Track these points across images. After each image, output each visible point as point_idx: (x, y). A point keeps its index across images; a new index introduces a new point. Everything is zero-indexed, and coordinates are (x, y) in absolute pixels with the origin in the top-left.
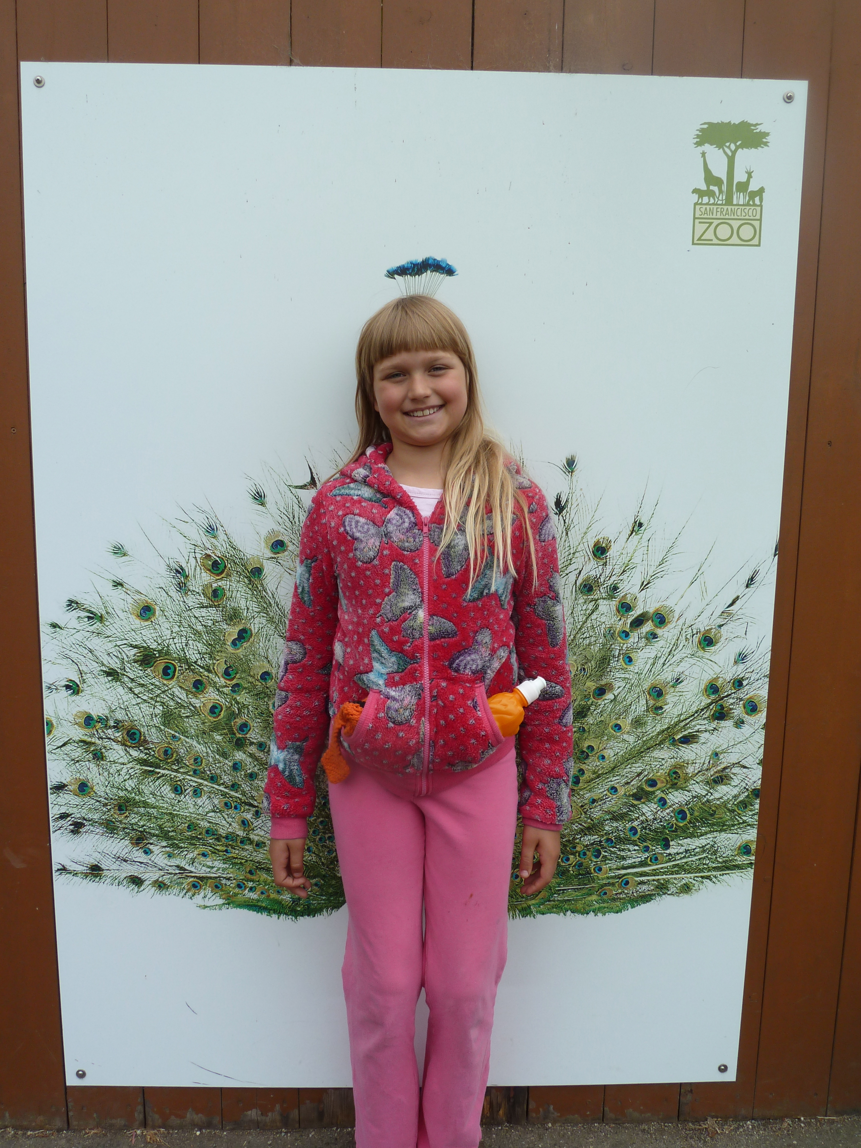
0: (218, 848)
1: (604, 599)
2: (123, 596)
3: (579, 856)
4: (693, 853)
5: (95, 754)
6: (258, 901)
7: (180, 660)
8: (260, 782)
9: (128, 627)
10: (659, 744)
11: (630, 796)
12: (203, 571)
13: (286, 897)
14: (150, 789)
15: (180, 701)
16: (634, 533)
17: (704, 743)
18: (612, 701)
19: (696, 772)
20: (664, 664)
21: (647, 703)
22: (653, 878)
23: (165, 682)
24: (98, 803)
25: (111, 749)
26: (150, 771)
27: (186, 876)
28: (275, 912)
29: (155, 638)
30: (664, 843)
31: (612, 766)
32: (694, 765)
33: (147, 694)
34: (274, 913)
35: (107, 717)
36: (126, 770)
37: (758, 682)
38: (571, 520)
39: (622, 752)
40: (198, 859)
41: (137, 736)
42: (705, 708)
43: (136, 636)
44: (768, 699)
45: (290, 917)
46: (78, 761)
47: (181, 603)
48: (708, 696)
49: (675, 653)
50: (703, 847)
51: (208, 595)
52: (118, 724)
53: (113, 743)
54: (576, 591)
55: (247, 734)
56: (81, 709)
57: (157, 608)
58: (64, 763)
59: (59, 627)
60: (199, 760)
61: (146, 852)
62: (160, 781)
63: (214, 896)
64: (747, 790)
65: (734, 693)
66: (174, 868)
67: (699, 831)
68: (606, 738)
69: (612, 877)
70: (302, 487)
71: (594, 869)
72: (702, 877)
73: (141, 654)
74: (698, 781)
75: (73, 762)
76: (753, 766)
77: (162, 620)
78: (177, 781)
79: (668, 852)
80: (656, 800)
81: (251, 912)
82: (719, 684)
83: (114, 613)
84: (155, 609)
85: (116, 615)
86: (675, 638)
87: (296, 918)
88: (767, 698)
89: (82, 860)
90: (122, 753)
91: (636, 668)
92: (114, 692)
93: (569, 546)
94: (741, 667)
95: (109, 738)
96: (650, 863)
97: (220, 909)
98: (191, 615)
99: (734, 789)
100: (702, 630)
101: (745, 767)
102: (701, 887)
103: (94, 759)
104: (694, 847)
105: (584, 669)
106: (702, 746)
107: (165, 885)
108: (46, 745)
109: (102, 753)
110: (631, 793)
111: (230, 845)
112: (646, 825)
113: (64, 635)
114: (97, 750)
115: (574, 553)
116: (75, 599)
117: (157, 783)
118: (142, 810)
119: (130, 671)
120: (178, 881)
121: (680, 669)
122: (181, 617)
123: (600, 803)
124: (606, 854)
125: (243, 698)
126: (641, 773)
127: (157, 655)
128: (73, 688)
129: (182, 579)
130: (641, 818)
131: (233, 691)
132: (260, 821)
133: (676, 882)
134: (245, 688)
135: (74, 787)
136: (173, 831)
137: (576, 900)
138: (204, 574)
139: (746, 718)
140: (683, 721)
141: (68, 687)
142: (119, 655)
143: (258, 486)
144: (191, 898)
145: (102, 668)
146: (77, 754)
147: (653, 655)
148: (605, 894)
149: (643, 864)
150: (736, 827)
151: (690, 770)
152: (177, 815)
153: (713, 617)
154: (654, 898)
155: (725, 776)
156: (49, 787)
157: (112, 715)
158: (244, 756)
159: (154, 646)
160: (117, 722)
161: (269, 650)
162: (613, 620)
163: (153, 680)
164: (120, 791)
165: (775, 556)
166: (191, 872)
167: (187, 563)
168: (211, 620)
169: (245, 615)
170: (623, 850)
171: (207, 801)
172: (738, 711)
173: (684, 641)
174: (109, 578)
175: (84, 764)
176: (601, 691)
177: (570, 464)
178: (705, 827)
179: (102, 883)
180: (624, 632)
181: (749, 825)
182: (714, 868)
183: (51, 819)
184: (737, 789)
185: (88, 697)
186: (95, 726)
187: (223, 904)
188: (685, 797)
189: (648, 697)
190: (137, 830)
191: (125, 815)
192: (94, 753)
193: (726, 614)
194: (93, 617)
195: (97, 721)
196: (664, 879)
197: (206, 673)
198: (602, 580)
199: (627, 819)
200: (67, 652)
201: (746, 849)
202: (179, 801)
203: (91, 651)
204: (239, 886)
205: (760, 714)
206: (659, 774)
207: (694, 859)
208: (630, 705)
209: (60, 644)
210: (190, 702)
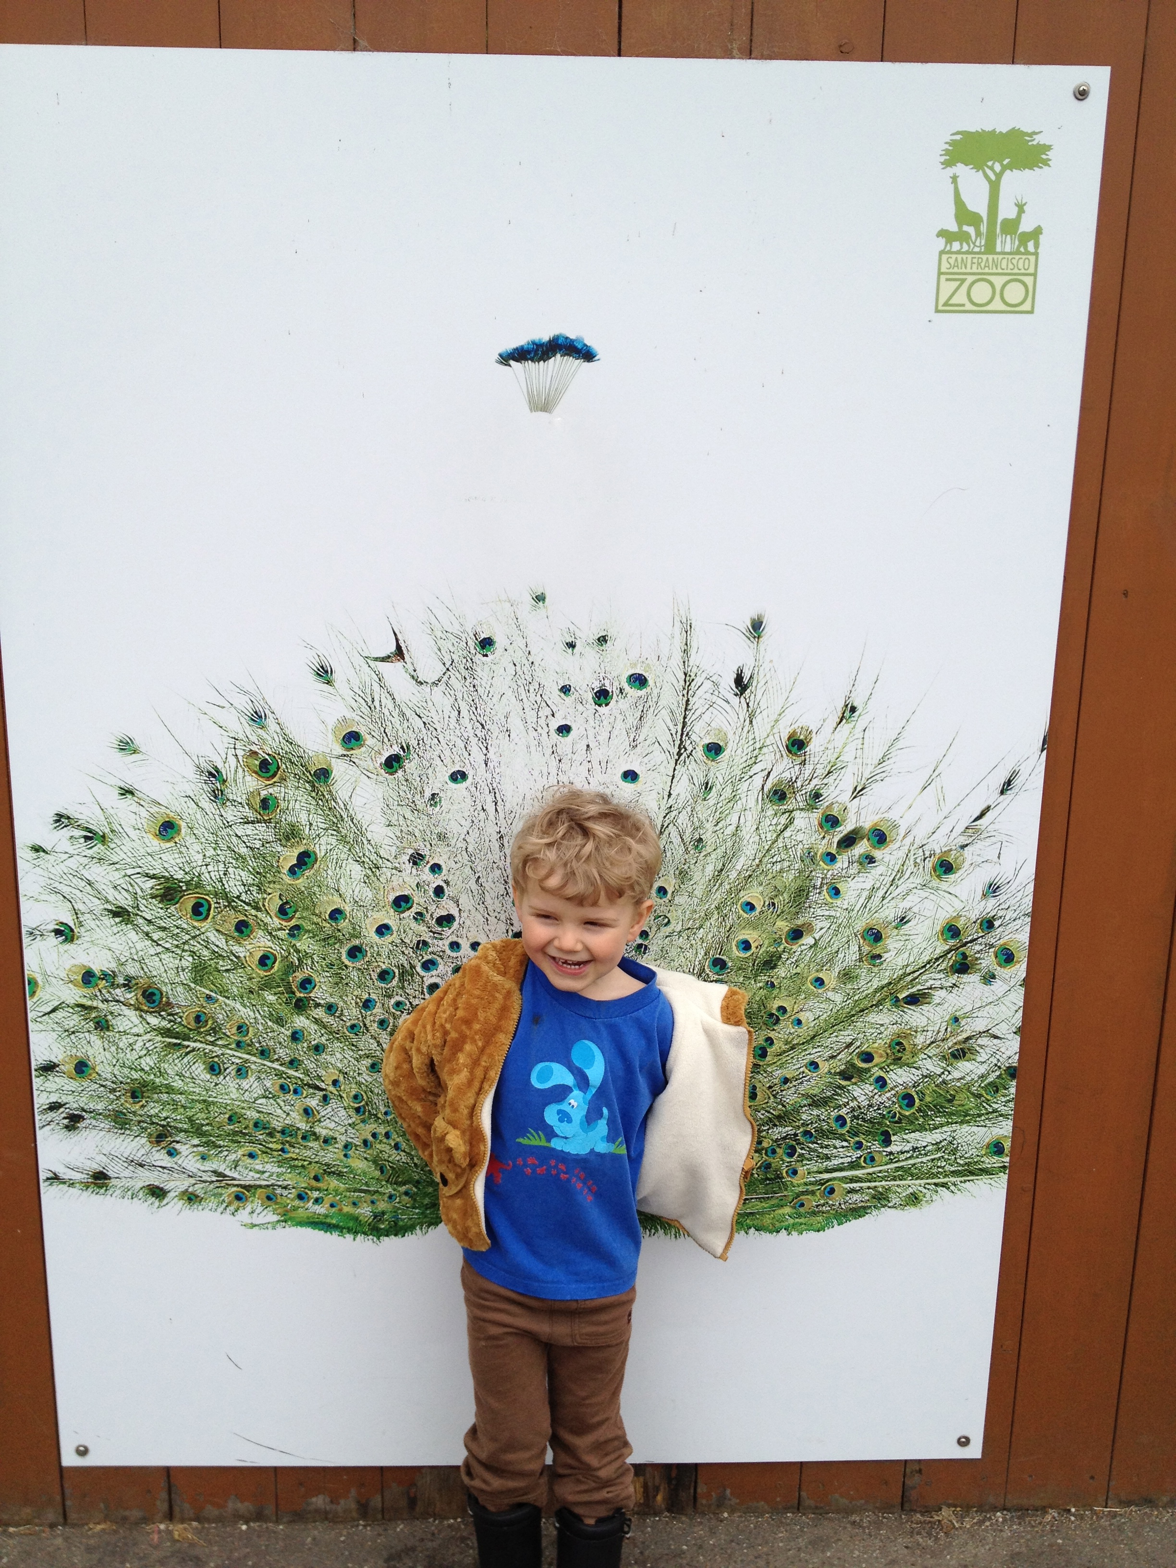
0: (270, 1145)
1: (802, 810)
2: (135, 807)
3: (766, 1154)
4: (923, 1152)
5: (98, 1023)
6: (326, 1216)
7: (216, 894)
8: (329, 1057)
9: (142, 850)
10: (877, 1005)
11: (836, 1074)
12: (246, 774)
13: (365, 1211)
14: (176, 1068)
15: (216, 949)
16: (844, 721)
17: (939, 1004)
18: (811, 947)
19: (928, 1042)
20: (884, 898)
21: (860, 950)
22: (868, 1184)
23: (196, 924)
24: (102, 1089)
25: (120, 1015)
26: (175, 1044)
27: (227, 1184)
28: (349, 1230)
29: (181, 865)
30: (883, 1138)
31: (811, 1033)
32: (925, 1033)
33: (171, 941)
34: (349, 1232)
35: (113, 972)
36: (142, 1044)
37: (1015, 923)
38: (756, 703)
39: (825, 1015)
40: (243, 1161)
41: (157, 998)
42: (941, 957)
43: (154, 863)
44: (1029, 945)
45: (371, 1237)
46: (73, 1033)
47: (217, 817)
48: (945, 940)
49: (900, 883)
50: (937, 1143)
51: (255, 806)
52: (130, 981)
53: (123, 1007)
54: (763, 799)
55: (311, 992)
56: (76, 962)
57: (183, 825)
58: (54, 1035)
59: (44, 851)
60: (244, 1029)
61: (170, 1154)
62: (189, 1057)
63: (265, 1211)
64: (1000, 1068)
65: (982, 937)
66: (210, 1174)
67: (932, 1122)
68: (804, 996)
69: (811, 1183)
70: (384, 659)
71: (787, 1172)
72: (936, 1185)
73: (162, 886)
74: (931, 1055)
75: (67, 1033)
76: (1007, 1036)
77: (190, 840)
78: (213, 1057)
79: (888, 1149)
80: (871, 1079)
81: (317, 1231)
82: (960, 925)
83: (121, 831)
84: (179, 826)
85: (124, 834)
86: (900, 862)
87: (379, 1239)
88: (1027, 944)
89: (80, 1165)
90: (136, 1021)
91: (846, 902)
92: (123, 938)
93: (754, 739)
94: (992, 902)
95: (117, 1001)
96: (863, 1164)
97: (274, 1228)
98: (231, 833)
99: (980, 1067)
100: (938, 851)
101: (996, 1037)
102: (934, 1197)
103: (96, 1029)
104: (925, 1144)
105: (774, 904)
106: (937, 1009)
107: (197, 1196)
108: (29, 1011)
109: (107, 1021)
110: (838, 1070)
111: (287, 1142)
112: (857, 1114)
113: (52, 861)
114: (100, 1017)
115: (760, 748)
116: (65, 812)
117: (185, 1060)
118: (165, 1097)
119: (145, 909)
120: (216, 1191)
121: (906, 904)
122: (217, 836)
123: (794, 1083)
124: (803, 1152)
125: (304, 944)
126: (851, 1044)
127: (184, 888)
128: (65, 933)
129: (218, 785)
130: (852, 1104)
131: (292, 935)
132: (330, 1109)
133: (899, 1190)
134: (309, 931)
135: (70, 1067)
136: (207, 1124)
137: (762, 1214)
138: (248, 778)
139: (999, 971)
140: (909, 974)
141: (58, 932)
142: (131, 889)
143: (322, 658)
144: (233, 1214)
145: (106, 906)
146: (72, 1023)
147: (868, 886)
148: (802, 1205)
149: (853, 1165)
150: (983, 1118)
151: (920, 1040)
152: (214, 1103)
153: (954, 834)
154: (869, 1211)
155: (969, 1049)
156: (33, 1067)
157: (122, 970)
158: (307, 1022)
159: (179, 875)
160: (129, 979)
161: (341, 880)
162: (814, 838)
163: (179, 922)
164: (133, 1072)
165: (1042, 751)
166: (234, 1179)
167: (225, 763)
168: (260, 840)
169: (307, 832)
170: (827, 1147)
171: (256, 1084)
172: (988, 961)
173: (913, 866)
174: (113, 784)
175: (82, 1035)
176: (797, 934)
177: (757, 626)
178: (940, 1117)
179: (109, 1196)
180: (829, 854)
181: (1001, 1115)
182: (952, 1172)
183: (36, 1111)
184: (985, 1066)
185: (86, 945)
186: (97, 985)
187: (278, 1221)
188: (912, 1077)
189: (862, 941)
190: (158, 1124)
191: (141, 1103)
192: (96, 1020)
193: (973, 830)
194: (91, 836)
195: (100, 978)
196: (883, 1187)
197: (253, 912)
198: (799, 784)
199: (831, 1105)
200: (56, 885)
201: (997, 1148)
202: (216, 1084)
203: (90, 883)
204: (300, 1197)
205: (1018, 966)
206: (876, 1045)
207: (924, 1159)
208: (837, 952)
209: (46, 874)
210: (231, 952)
